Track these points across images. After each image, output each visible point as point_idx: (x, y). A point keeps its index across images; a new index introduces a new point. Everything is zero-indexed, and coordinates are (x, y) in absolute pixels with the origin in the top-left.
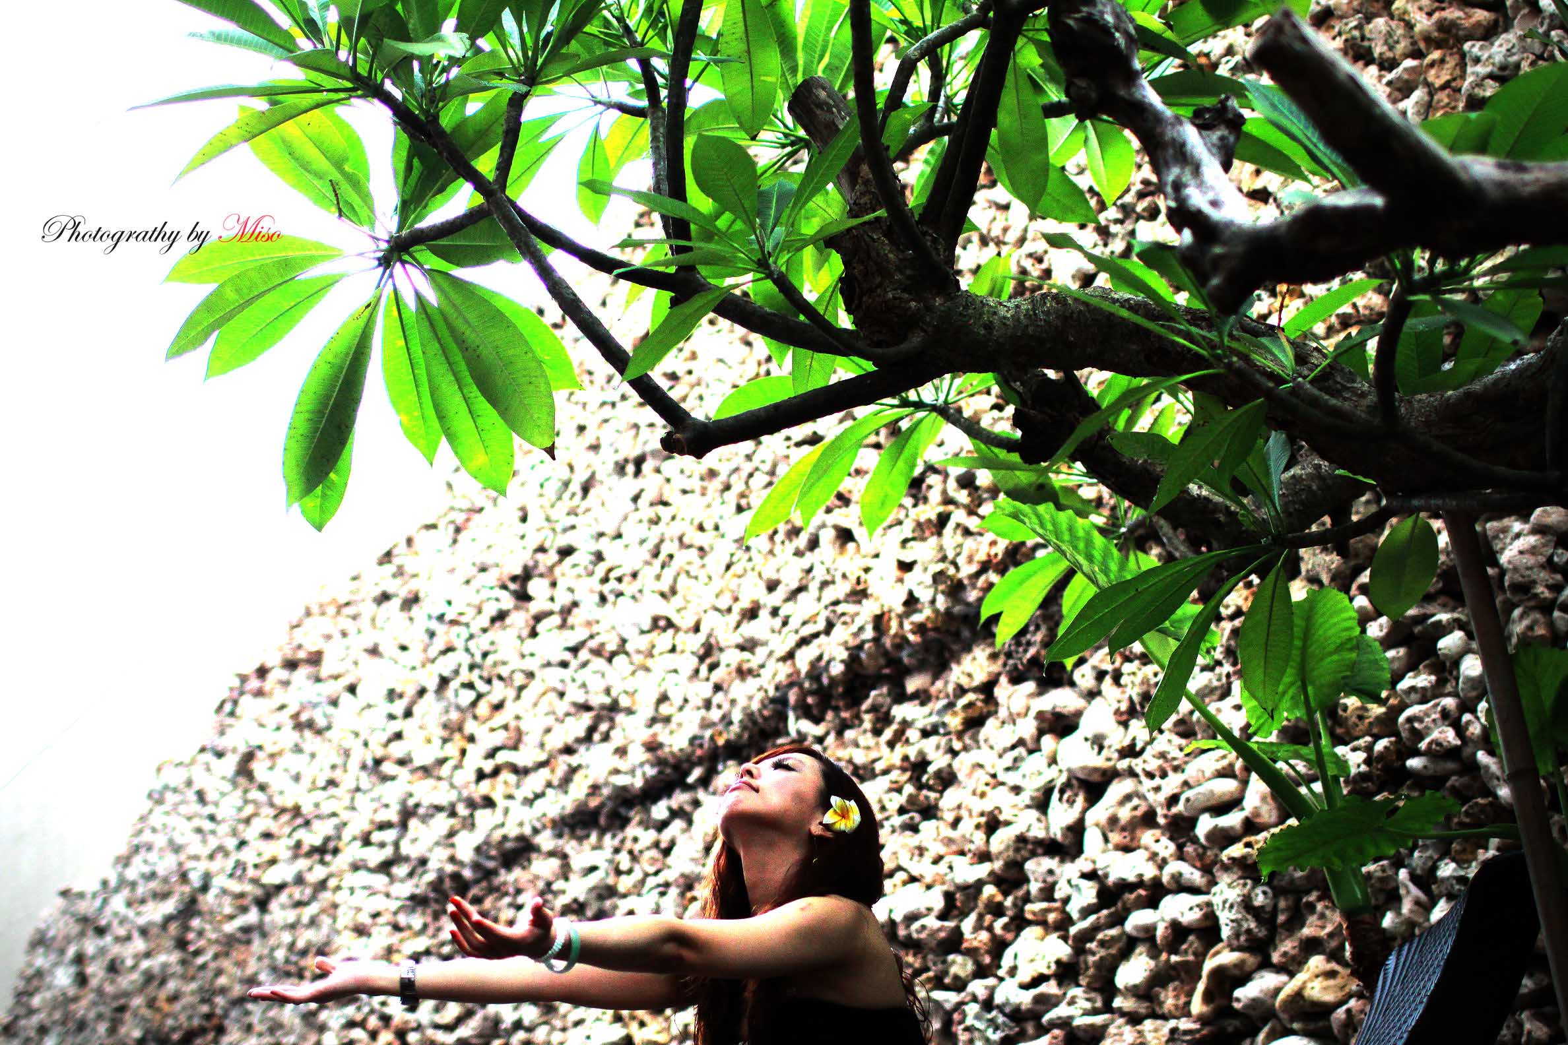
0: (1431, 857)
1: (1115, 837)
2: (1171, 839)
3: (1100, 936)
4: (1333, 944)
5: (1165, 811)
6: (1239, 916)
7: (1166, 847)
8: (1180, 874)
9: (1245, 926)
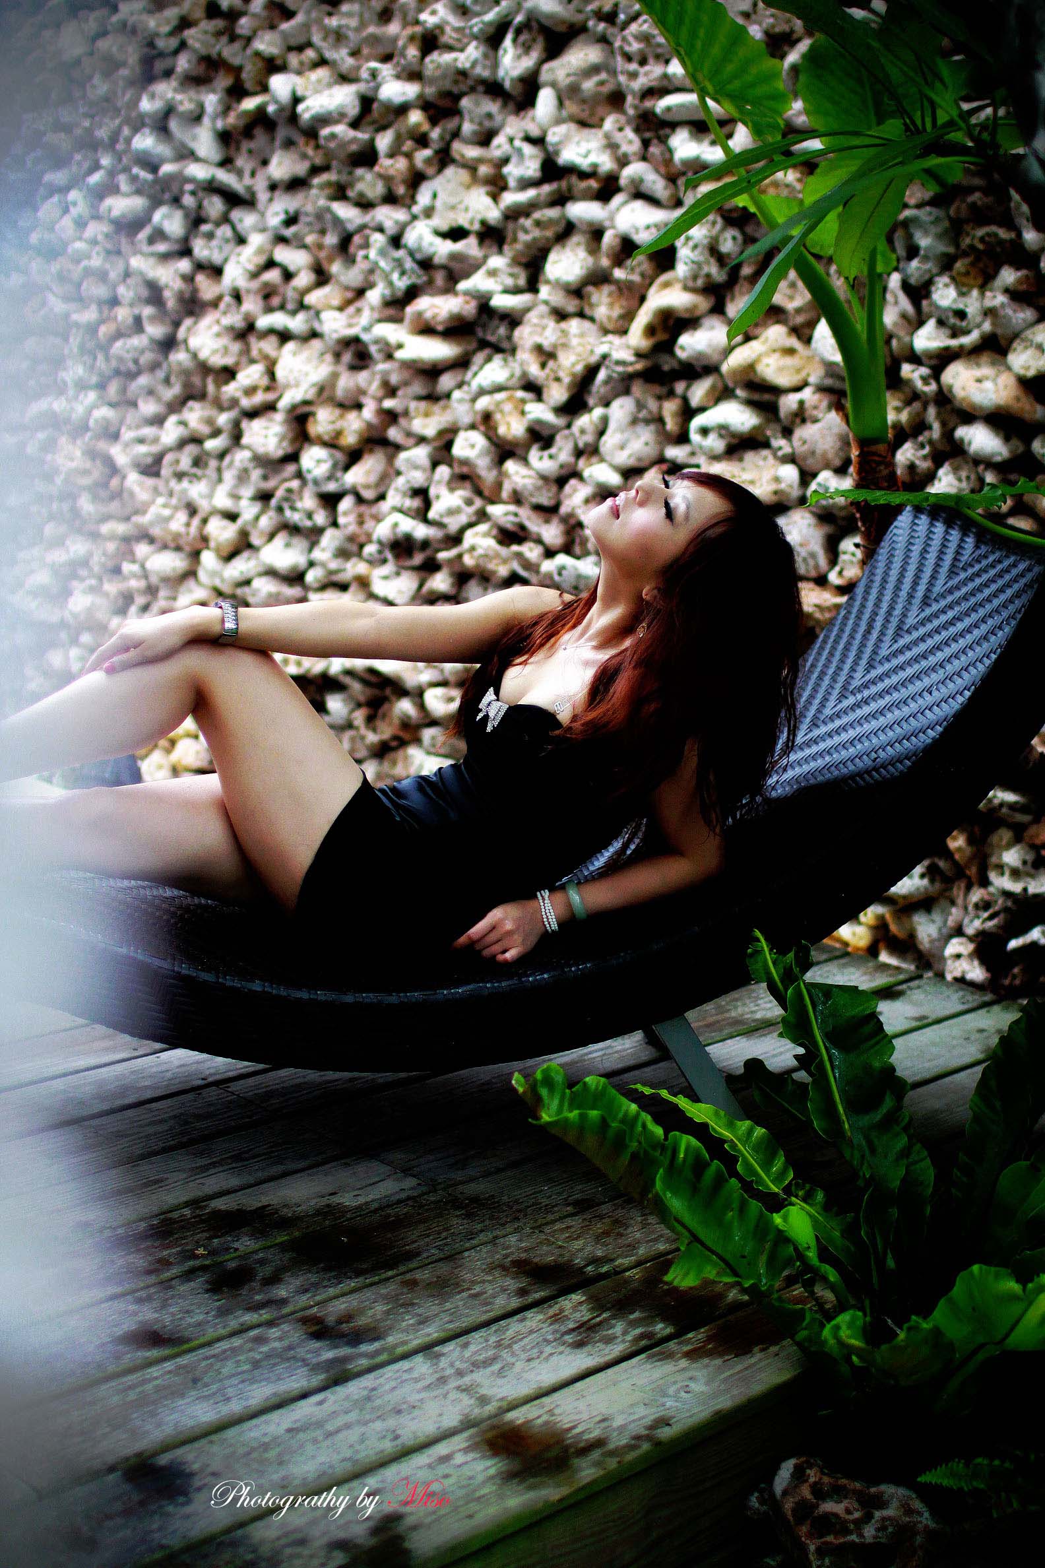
0: (930, 271)
1: (571, 108)
2: (637, 130)
3: (537, 215)
4: (799, 320)
5: (637, 102)
6: (702, 259)
7: (630, 141)
8: (641, 181)
9: (706, 269)
